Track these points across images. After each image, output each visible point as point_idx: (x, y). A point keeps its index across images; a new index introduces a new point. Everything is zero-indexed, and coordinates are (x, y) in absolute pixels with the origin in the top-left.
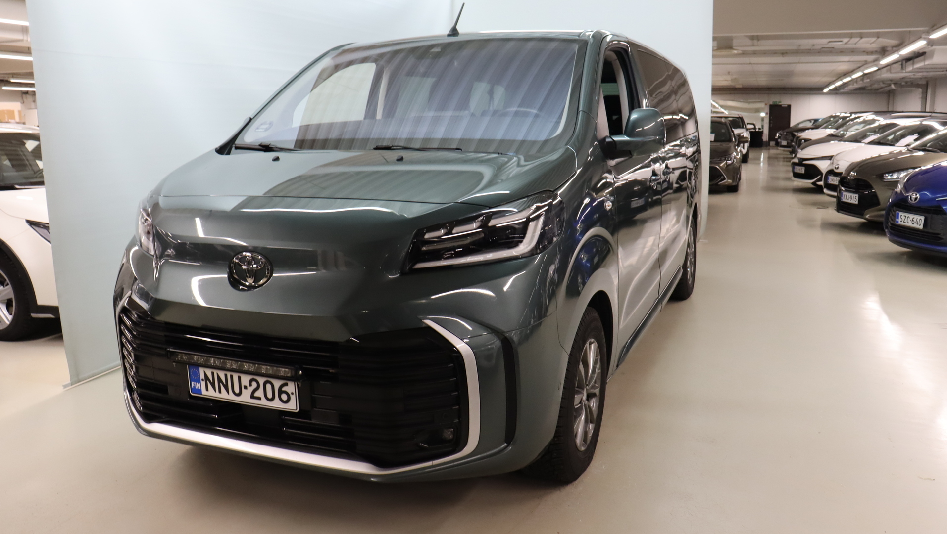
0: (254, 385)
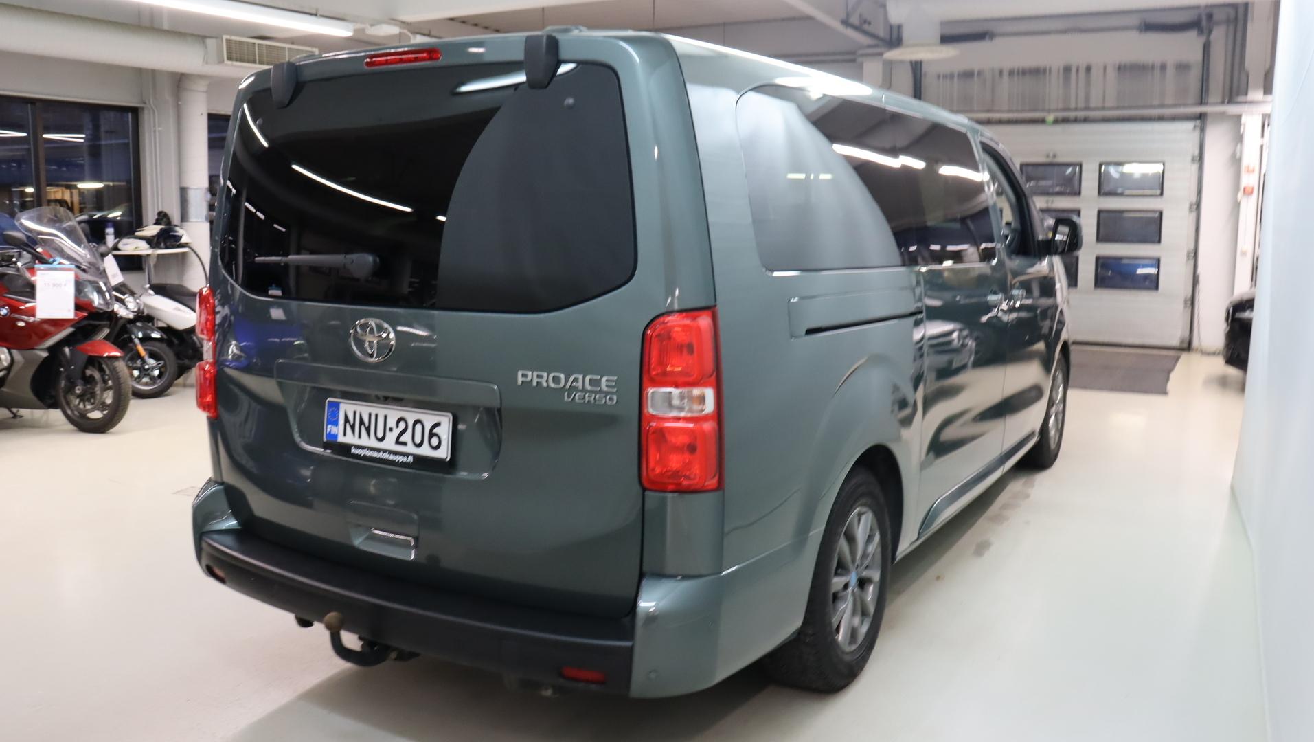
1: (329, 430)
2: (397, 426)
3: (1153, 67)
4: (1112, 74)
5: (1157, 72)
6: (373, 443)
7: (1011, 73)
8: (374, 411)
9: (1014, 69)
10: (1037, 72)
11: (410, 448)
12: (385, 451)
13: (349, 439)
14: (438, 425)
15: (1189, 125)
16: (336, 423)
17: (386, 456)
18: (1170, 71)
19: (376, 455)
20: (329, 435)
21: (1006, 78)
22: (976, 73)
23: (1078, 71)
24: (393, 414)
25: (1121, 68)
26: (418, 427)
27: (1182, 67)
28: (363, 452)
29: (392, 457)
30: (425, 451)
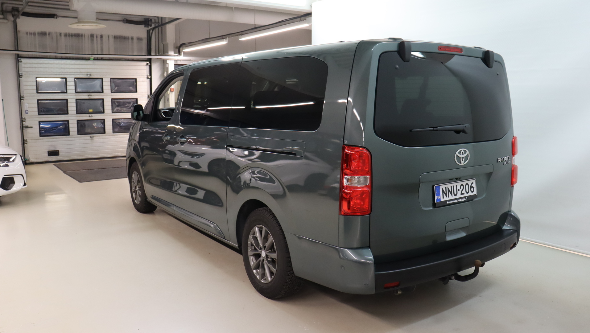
1: (437, 198)
2: (461, 188)
3: (128, 38)
4: (111, 40)
5: (130, 40)
6: (454, 197)
7: (66, 35)
8: (452, 185)
9: (67, 34)
10: (78, 36)
11: (466, 195)
12: (458, 199)
13: (446, 199)
14: (473, 183)
15: (145, 63)
16: (439, 195)
17: (459, 200)
18: (135, 40)
19: (455, 201)
20: (437, 200)
21: (63, 37)
22: (47, 34)
23: (97, 37)
24: (459, 184)
25: (115, 37)
26: (467, 186)
27: (140, 39)
28: (451, 202)
29: (461, 200)
30: (470, 194)
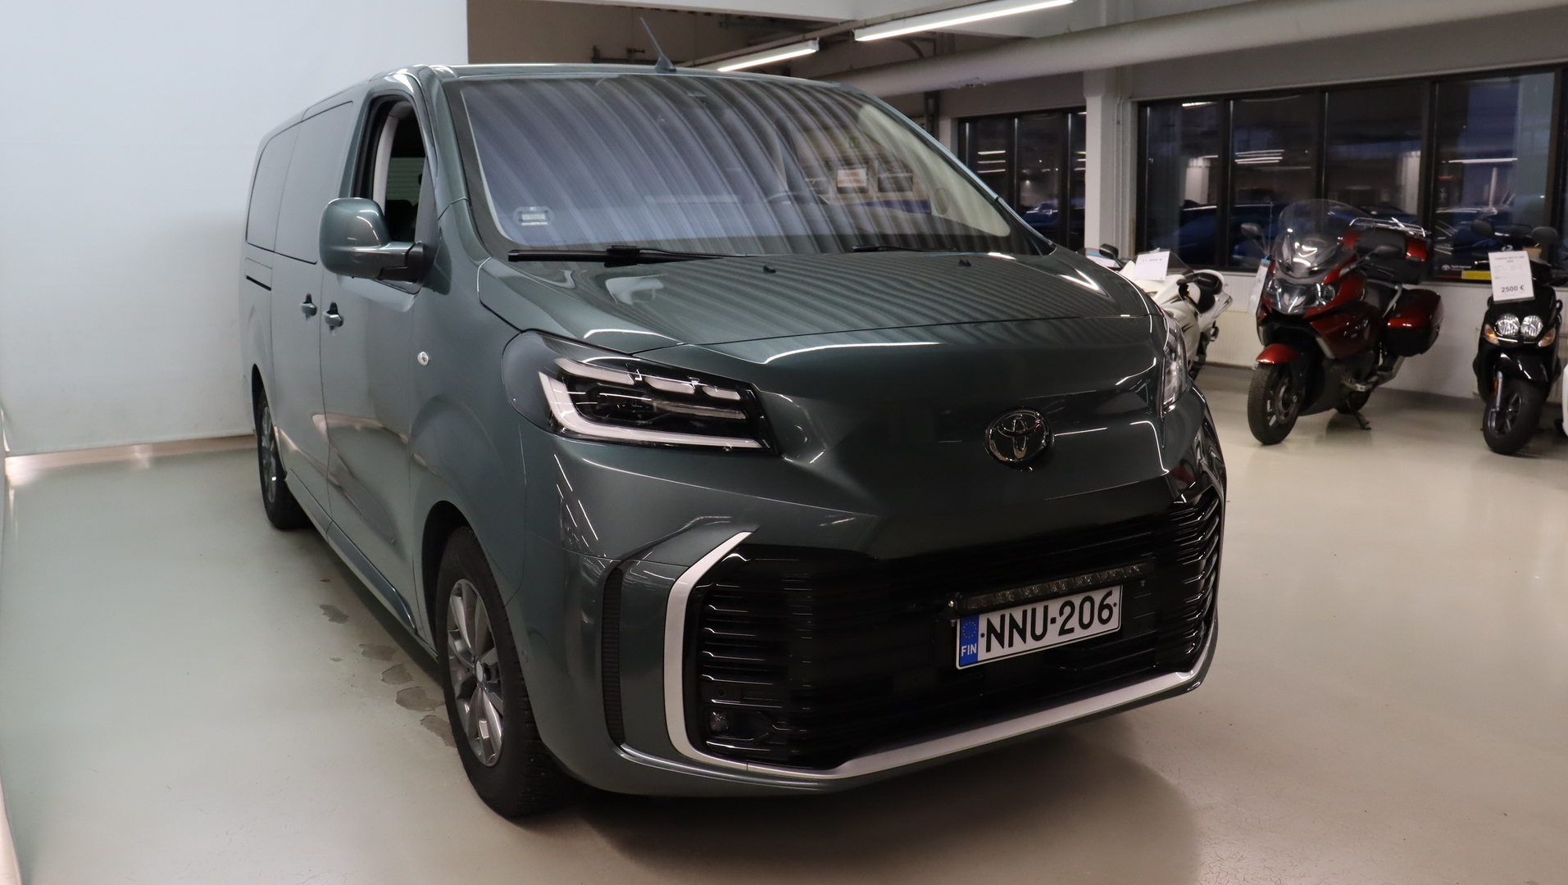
0: (1067, 610)
